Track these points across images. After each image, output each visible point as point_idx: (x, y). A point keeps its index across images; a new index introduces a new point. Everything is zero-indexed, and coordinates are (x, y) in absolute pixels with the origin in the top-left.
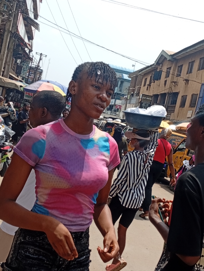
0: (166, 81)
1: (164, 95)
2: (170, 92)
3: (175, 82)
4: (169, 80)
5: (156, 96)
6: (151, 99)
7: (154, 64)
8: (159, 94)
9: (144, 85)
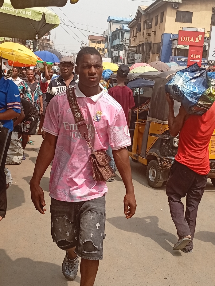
0: (143, 33)
1: (143, 44)
2: (146, 42)
3: (148, 34)
4: (145, 31)
5: (139, 46)
6: (136, 49)
7: (135, 19)
8: (140, 44)
9: (133, 37)
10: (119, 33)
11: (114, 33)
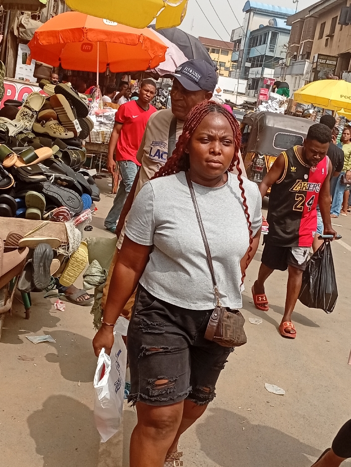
6: (335, 63)
8: (350, 51)
9: (321, 37)
10: (266, 35)
11: (255, 34)
